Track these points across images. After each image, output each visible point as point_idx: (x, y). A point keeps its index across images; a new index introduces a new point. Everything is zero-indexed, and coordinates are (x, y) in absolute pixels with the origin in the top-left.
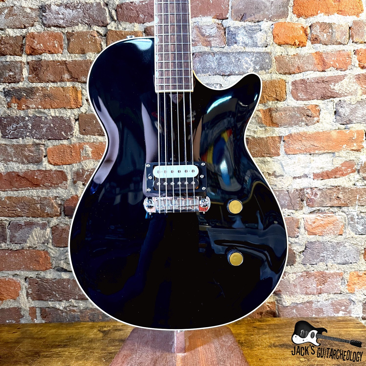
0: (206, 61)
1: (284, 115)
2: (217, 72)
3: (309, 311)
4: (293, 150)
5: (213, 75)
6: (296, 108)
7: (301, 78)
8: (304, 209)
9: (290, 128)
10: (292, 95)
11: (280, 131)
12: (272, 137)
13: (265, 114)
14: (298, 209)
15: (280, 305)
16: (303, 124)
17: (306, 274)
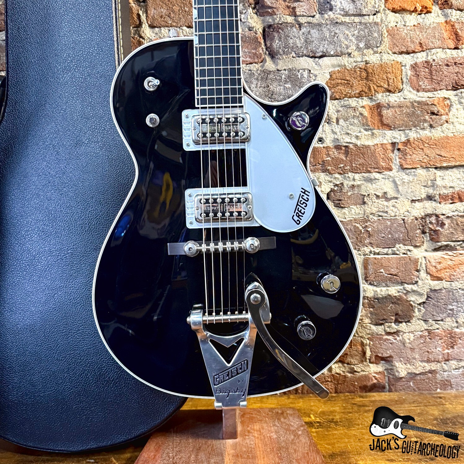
0: (289, 37)
1: (399, 113)
2: (305, 52)
3: (431, 384)
4: (412, 162)
5: (299, 57)
6: (415, 102)
7: (424, 59)
8: (425, 244)
9: (408, 131)
10: (411, 83)
11: (393, 135)
12: (382, 144)
13: (372, 112)
14: (418, 245)
15: (391, 376)
16: (426, 125)
17: (427, 334)
